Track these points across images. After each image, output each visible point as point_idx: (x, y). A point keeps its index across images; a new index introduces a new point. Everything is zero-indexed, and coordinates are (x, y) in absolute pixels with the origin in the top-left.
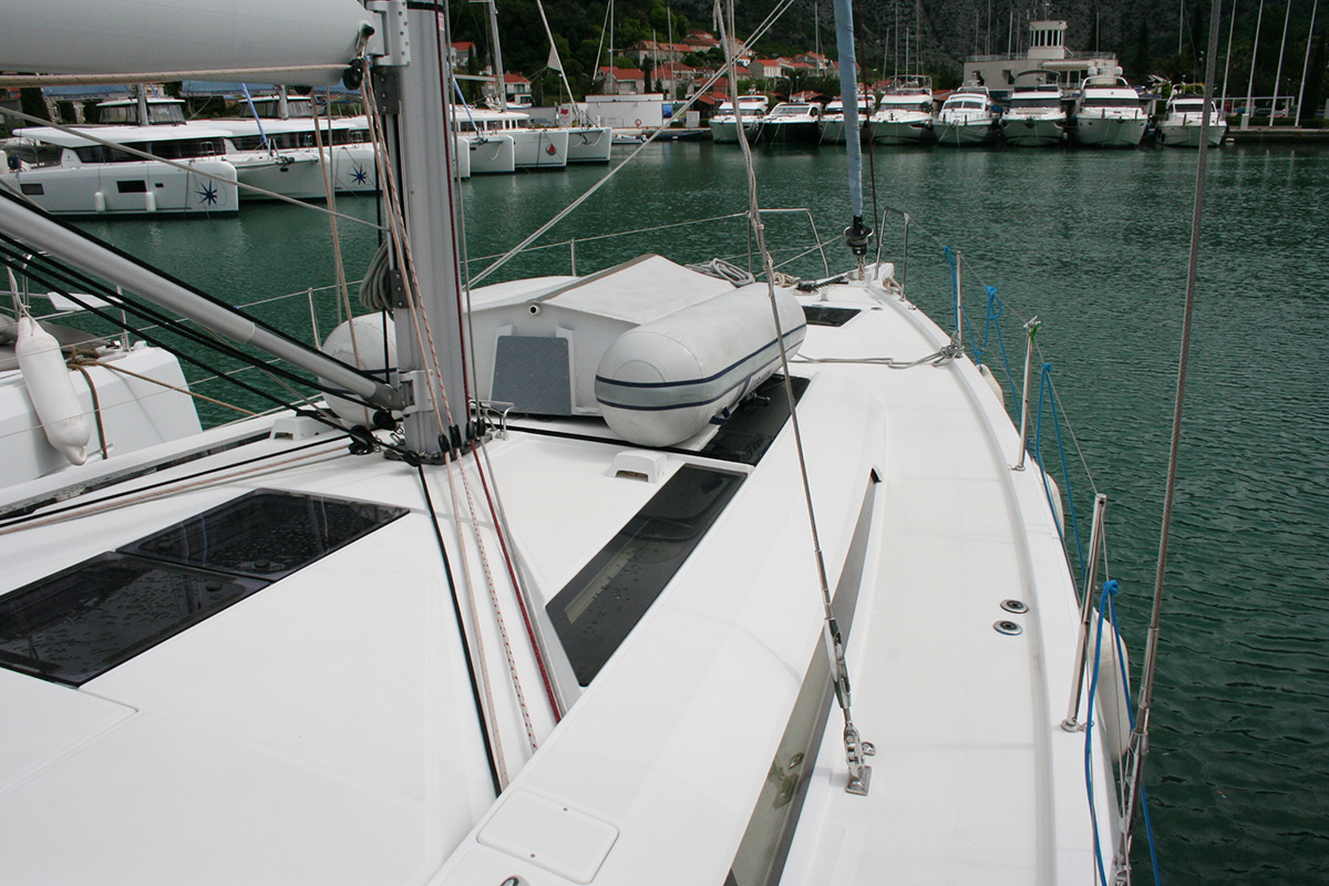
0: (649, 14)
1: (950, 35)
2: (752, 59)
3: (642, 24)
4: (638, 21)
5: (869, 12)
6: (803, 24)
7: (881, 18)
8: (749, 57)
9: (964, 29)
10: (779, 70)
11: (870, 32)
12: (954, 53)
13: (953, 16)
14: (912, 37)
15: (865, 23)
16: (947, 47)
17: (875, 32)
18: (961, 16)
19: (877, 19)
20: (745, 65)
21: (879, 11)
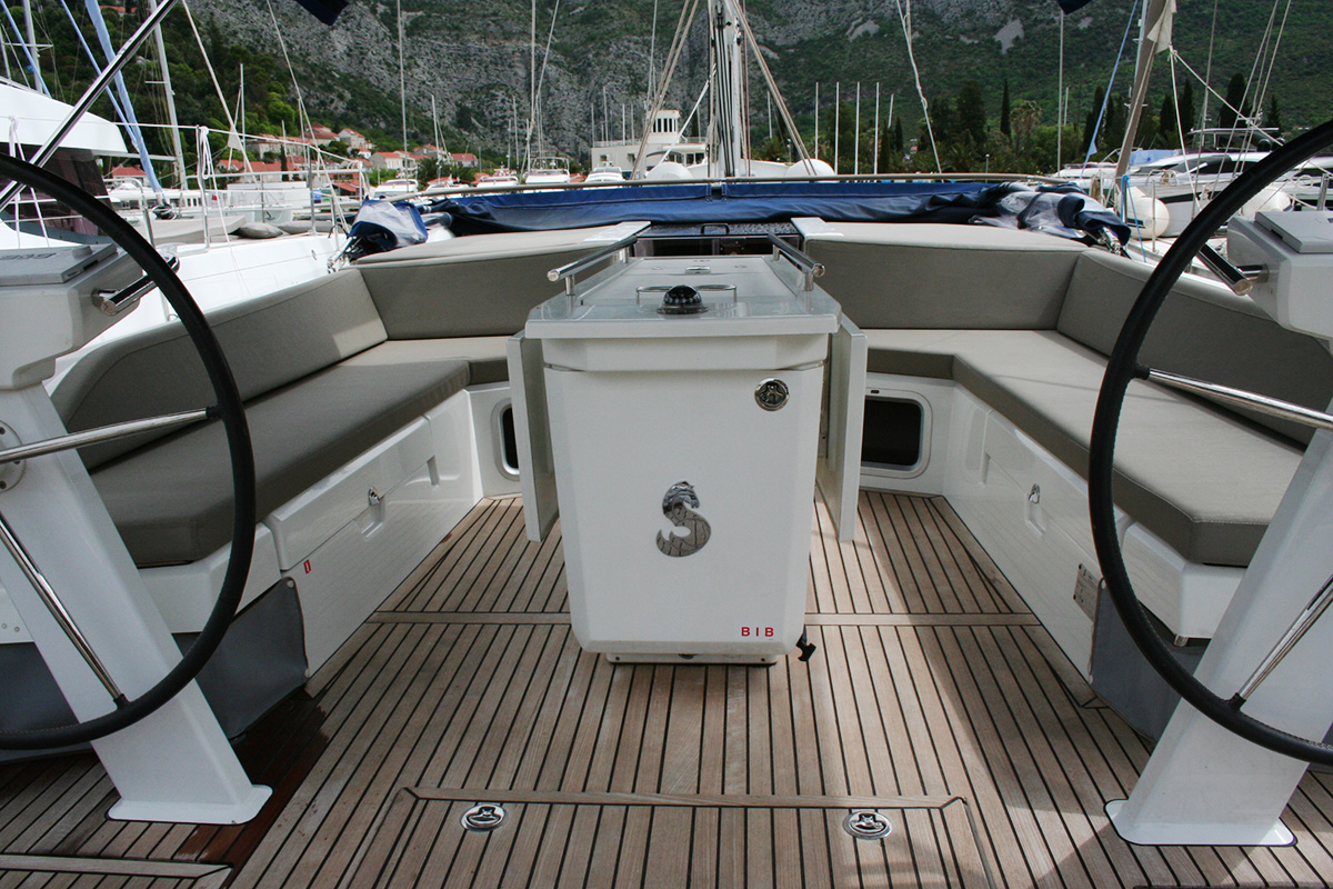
0: (266, 107)
1: (557, 129)
2: (373, 152)
3: (261, 118)
4: (256, 115)
5: (479, 108)
6: (415, 119)
7: (490, 113)
8: (369, 150)
9: (569, 122)
10: (400, 162)
11: (480, 126)
12: (562, 145)
13: (559, 111)
14: (521, 131)
15: (475, 118)
16: (554, 139)
17: (485, 126)
18: (566, 111)
19: (487, 113)
20: (366, 157)
21: (488, 107)
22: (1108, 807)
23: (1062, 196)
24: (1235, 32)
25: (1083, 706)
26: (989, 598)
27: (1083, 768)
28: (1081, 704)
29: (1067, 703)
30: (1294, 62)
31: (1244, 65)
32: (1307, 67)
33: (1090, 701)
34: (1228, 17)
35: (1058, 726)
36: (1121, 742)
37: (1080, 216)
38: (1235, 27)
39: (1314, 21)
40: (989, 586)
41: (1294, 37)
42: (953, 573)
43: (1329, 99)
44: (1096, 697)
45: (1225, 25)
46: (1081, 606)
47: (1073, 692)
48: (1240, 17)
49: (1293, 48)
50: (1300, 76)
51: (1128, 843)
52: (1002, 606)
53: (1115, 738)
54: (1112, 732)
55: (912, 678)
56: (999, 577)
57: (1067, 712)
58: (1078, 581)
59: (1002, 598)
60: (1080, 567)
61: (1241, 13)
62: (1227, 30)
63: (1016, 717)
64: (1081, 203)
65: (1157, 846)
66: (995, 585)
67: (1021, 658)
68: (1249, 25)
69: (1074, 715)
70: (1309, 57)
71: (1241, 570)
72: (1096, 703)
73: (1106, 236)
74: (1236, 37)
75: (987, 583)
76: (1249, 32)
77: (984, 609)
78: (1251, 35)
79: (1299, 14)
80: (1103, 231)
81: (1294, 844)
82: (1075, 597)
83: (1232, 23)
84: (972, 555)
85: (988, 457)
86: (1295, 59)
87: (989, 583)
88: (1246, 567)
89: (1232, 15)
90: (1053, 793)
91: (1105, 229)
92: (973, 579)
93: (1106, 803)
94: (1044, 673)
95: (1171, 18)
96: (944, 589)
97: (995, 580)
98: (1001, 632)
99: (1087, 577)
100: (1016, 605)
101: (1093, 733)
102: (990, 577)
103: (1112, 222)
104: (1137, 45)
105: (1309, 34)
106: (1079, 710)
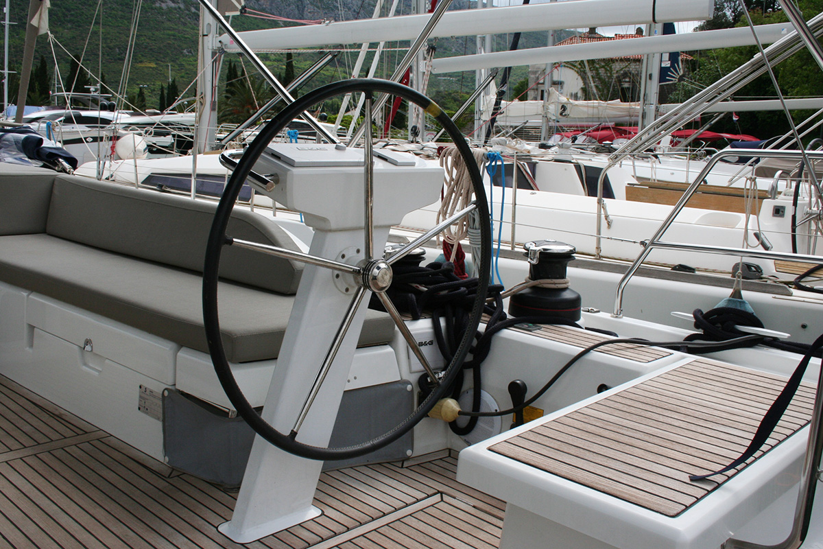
22: (220, 529)
23: (23, 136)
24: (69, 26)
25: (169, 477)
26: (65, 427)
27: (191, 512)
28: (167, 476)
29: (157, 478)
30: (110, 51)
31: (78, 49)
32: (119, 55)
33: (171, 473)
34: (64, 14)
35: (161, 493)
36: (205, 491)
37: (41, 150)
38: (70, 21)
39: (120, 25)
40: (59, 419)
41: (109, 34)
42: (27, 416)
43: (135, 77)
44: (173, 469)
45: (62, 19)
46: (147, 413)
47: (157, 471)
48: (72, 15)
49: (109, 41)
50: (115, 60)
51: (242, 544)
52: (76, 430)
53: (199, 489)
54: (196, 487)
55: (42, 492)
56: (63, 412)
57: (161, 484)
58: (140, 397)
59: (73, 425)
60: (140, 387)
61: (73, 12)
62: (64, 23)
63: (131, 495)
64: (41, 141)
65: (258, 540)
66: (64, 417)
67: (112, 460)
68: (78, 21)
69: (167, 484)
70: (119, 48)
71: (274, 361)
72: (175, 473)
73: (62, 164)
74: (71, 29)
75: (57, 418)
76: (79, 26)
77: (65, 435)
78: (81, 28)
79: (110, 19)
80: (59, 162)
81: (323, 514)
82: (139, 409)
83: (66, 18)
84: (34, 401)
85: (32, 328)
86: (110, 48)
87: (59, 417)
88: (276, 358)
89: (67, 13)
90: (183, 532)
91: (60, 160)
92: (45, 417)
93: (217, 528)
94: (132, 465)
95: (47, 11)
96: (27, 428)
97: (61, 414)
98: (86, 446)
99: (148, 392)
100: (88, 428)
101: (184, 491)
102: (56, 413)
103: (64, 155)
104: (4, 27)
105: (118, 32)
106: (168, 480)
